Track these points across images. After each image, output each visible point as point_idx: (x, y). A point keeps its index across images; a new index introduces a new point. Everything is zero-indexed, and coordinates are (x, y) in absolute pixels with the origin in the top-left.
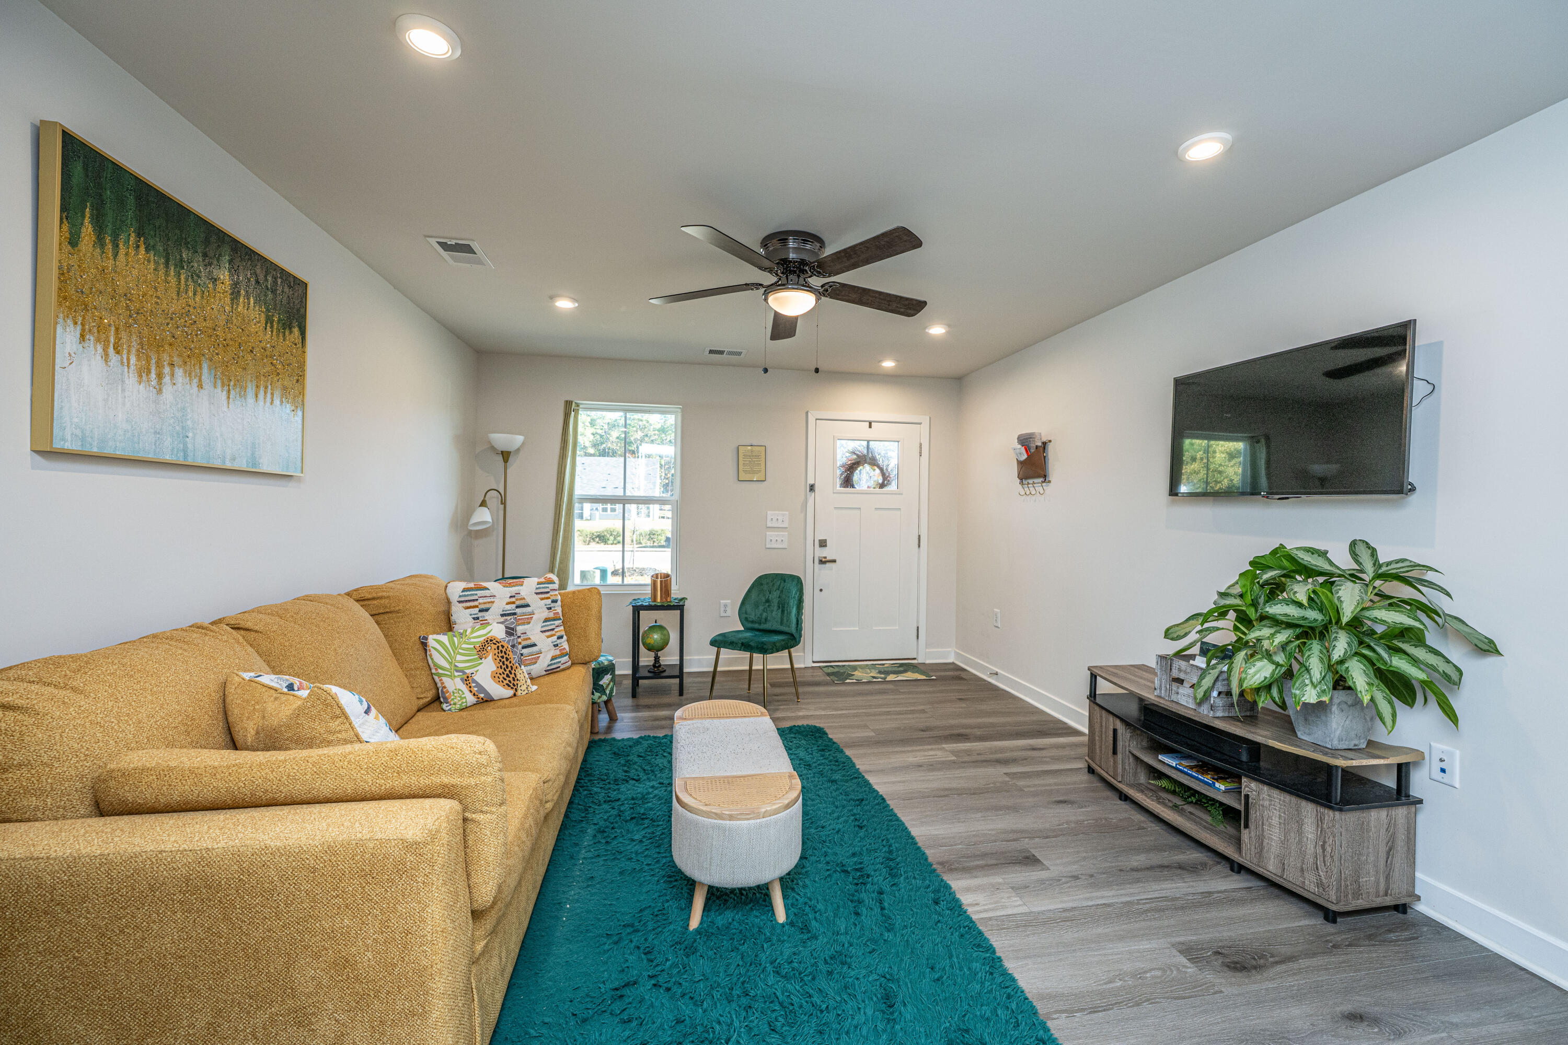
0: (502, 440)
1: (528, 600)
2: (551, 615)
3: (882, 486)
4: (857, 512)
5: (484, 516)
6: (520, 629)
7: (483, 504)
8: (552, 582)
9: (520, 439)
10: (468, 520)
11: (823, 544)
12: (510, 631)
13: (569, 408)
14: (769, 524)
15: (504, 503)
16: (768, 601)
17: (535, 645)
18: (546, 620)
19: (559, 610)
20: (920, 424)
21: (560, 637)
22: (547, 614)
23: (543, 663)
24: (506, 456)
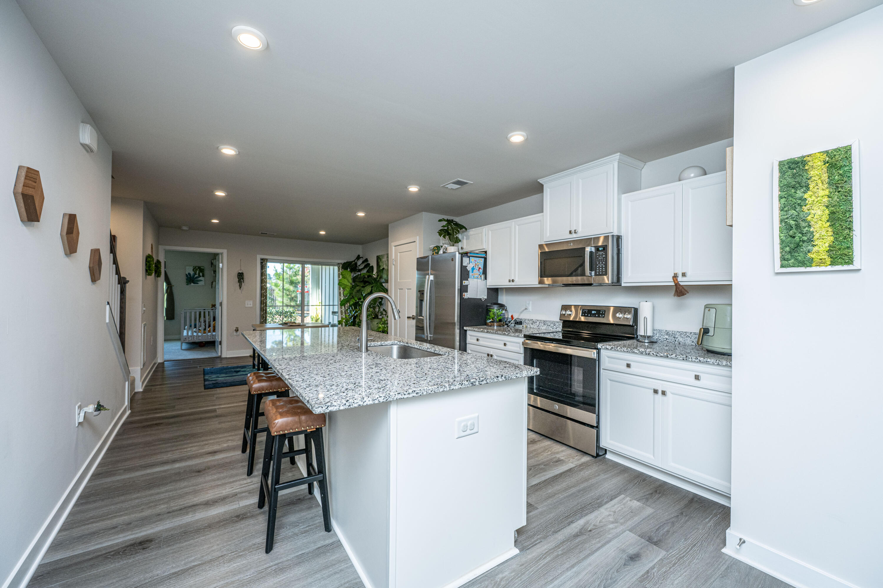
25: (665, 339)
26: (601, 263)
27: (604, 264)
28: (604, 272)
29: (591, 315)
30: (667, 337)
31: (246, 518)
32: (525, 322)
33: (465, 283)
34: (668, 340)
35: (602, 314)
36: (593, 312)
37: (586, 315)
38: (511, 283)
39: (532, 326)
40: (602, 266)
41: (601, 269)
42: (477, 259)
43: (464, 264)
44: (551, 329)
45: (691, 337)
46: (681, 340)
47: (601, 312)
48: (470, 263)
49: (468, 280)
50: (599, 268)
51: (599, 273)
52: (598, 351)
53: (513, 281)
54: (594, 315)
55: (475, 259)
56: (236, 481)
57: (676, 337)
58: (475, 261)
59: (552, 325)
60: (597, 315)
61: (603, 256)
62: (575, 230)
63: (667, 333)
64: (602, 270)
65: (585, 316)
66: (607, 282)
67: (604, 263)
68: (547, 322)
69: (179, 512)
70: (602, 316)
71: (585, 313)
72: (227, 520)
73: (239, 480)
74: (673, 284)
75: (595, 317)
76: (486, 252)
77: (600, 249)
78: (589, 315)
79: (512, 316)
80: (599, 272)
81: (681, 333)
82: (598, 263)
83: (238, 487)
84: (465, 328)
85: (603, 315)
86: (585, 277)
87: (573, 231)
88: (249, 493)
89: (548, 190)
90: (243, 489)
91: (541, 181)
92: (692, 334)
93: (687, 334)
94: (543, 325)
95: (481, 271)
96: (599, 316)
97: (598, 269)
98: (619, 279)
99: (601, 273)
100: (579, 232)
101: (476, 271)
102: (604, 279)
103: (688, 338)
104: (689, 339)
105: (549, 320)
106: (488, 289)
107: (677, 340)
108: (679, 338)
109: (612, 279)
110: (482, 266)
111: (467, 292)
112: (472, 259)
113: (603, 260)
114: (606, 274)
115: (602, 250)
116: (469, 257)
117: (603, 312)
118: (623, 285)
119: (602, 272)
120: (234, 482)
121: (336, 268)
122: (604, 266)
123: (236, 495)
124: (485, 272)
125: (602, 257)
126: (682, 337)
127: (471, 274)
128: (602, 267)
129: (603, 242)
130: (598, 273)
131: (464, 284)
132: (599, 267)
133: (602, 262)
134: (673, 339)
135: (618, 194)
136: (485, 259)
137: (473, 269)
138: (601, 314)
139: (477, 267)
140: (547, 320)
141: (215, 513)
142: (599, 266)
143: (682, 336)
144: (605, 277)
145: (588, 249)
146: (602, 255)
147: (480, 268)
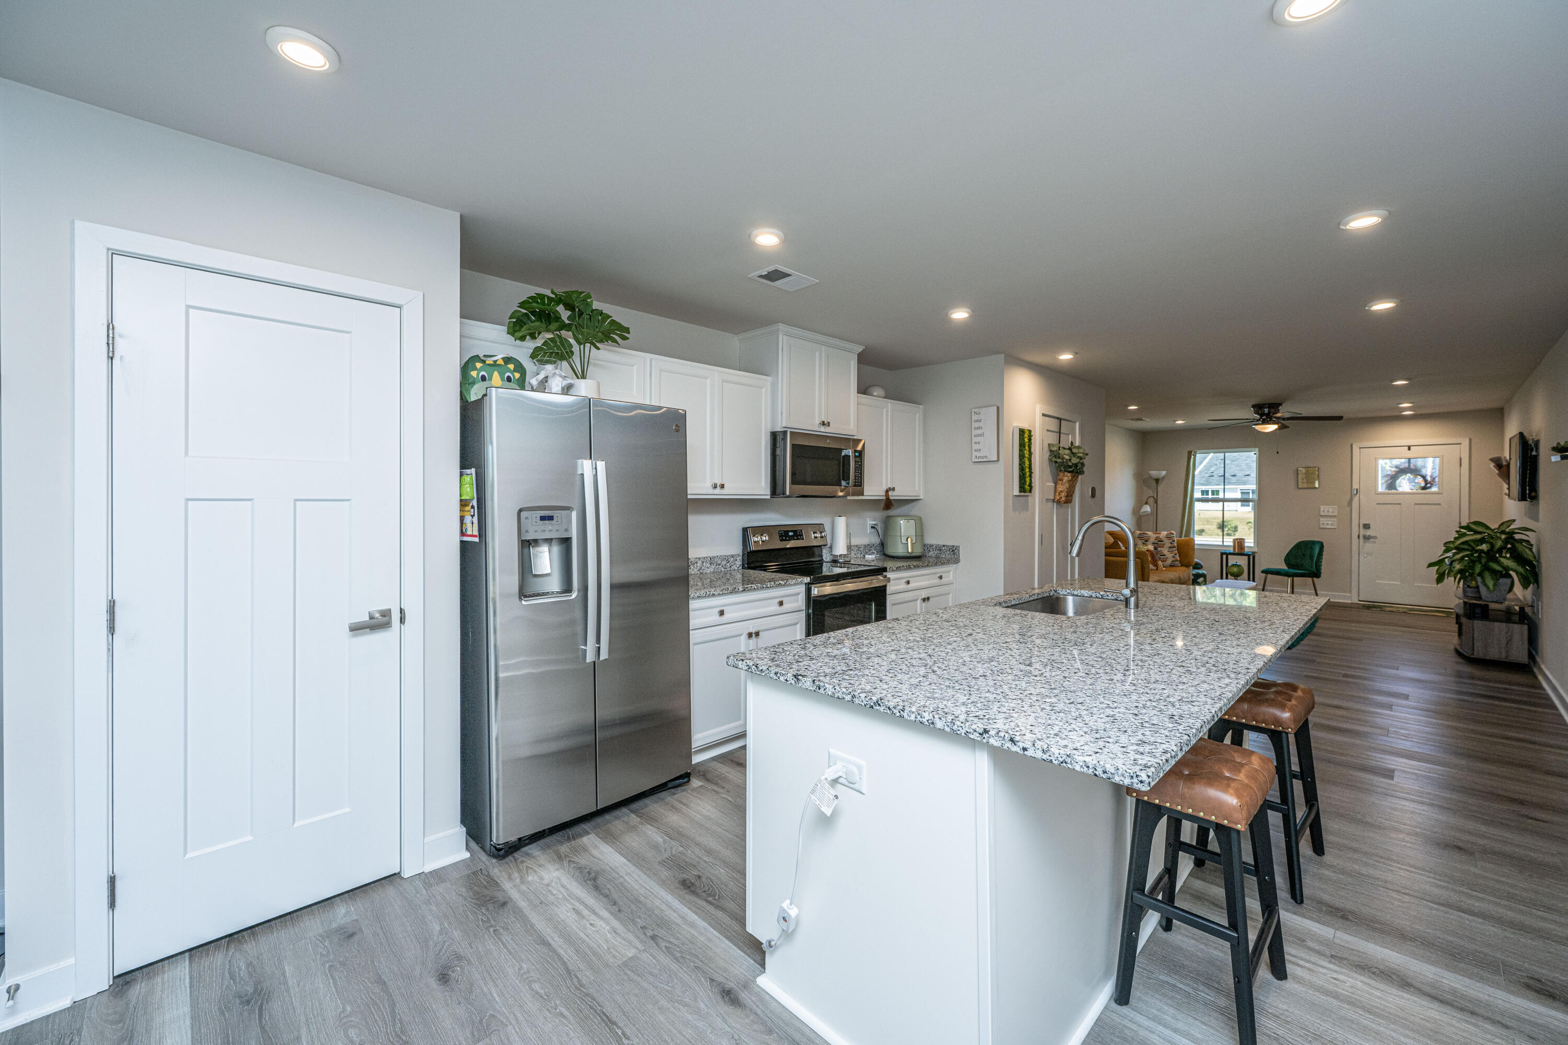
0: (1154, 473)
1: (1163, 539)
2: (1172, 546)
3: (1424, 488)
4: (1399, 506)
5: (1147, 509)
6: (1159, 549)
7: (1146, 503)
8: (1173, 534)
9: (1164, 473)
10: (1140, 510)
11: (1367, 526)
12: (1155, 548)
13: (1190, 453)
14: (1322, 514)
15: (1156, 502)
16: (1304, 555)
17: (1165, 555)
18: (1170, 547)
19: (1176, 545)
20: (1460, 444)
21: (1176, 554)
22: (1170, 545)
23: (1169, 562)
24: (1157, 481)
27: (860, 473)
31: (1332, 907)
36: (791, 534)
44: (723, 570)
47: (798, 533)
54: (792, 538)
56: (1319, 989)
61: (859, 463)
65: (783, 540)
68: (716, 560)
69: (1481, 1011)
70: (800, 537)
71: (782, 536)
72: (1368, 925)
73: (1311, 985)
75: (794, 540)
78: (787, 538)
83: (1321, 970)
88: (1304, 941)
90: (1315, 958)
94: (709, 565)
96: (798, 539)
105: (719, 555)
113: (859, 468)
120: (1328, 993)
123: (1332, 956)
140: (715, 555)
141: (1387, 951)
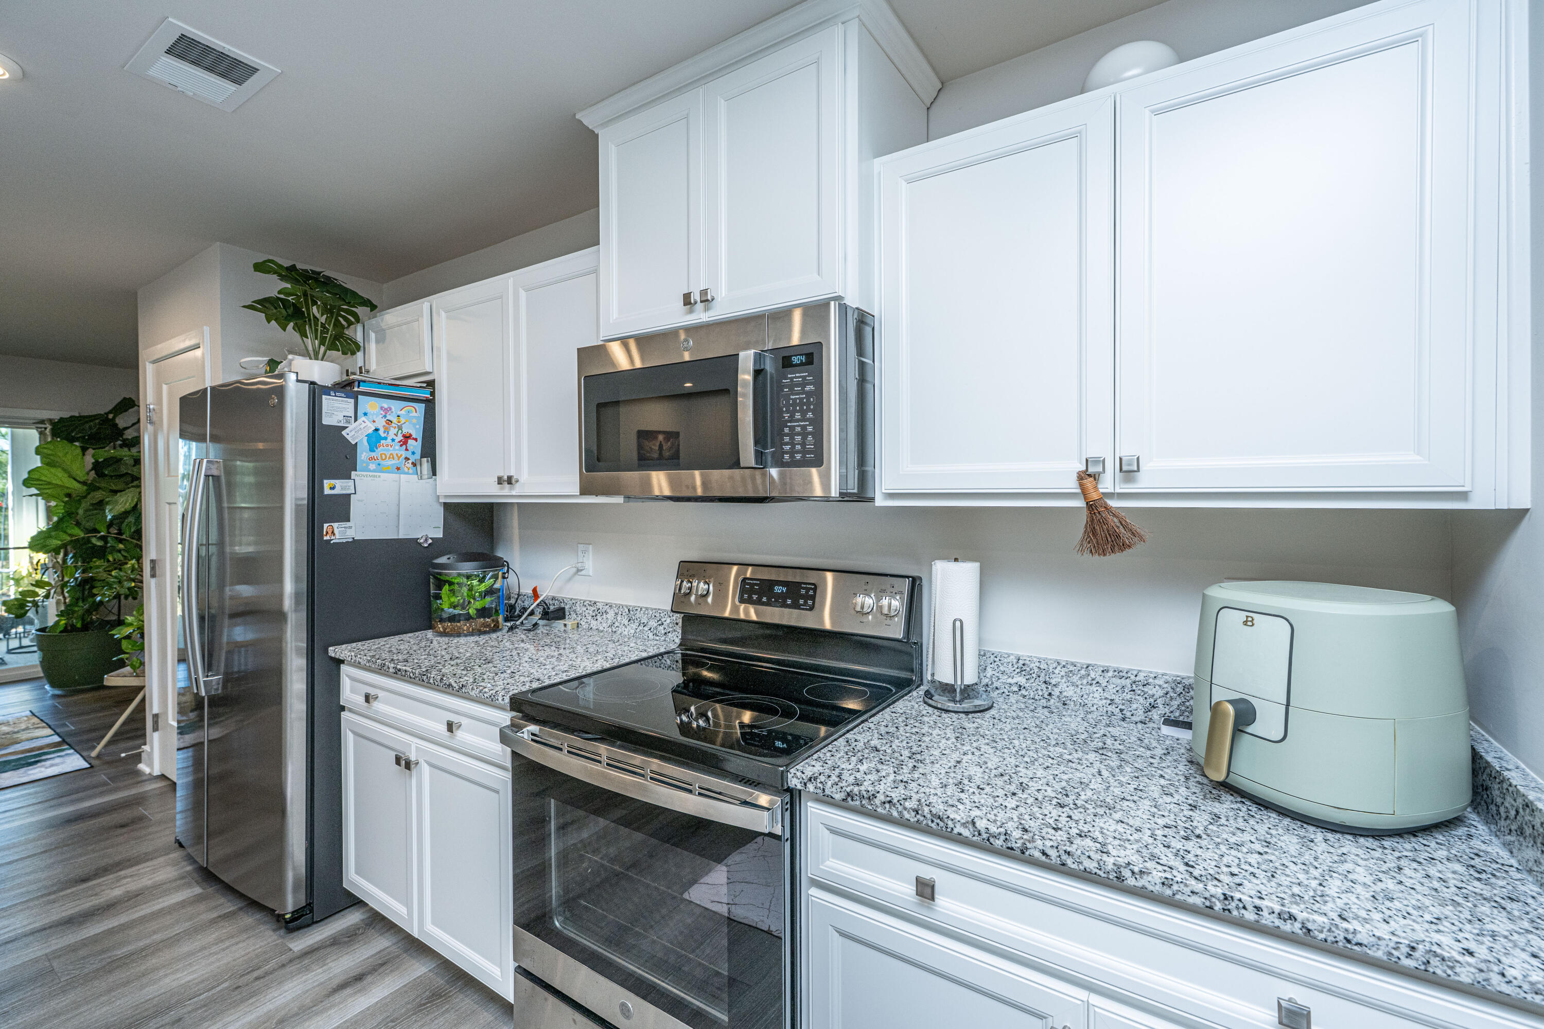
25: (1015, 689)
26: (798, 416)
27: (812, 422)
28: (810, 452)
29: (769, 599)
30: (1022, 680)
32: (575, 611)
33: (332, 487)
34: (1023, 692)
35: (806, 597)
36: (778, 589)
37: (755, 597)
38: (506, 490)
39: (594, 624)
40: (804, 427)
41: (798, 438)
42: (395, 405)
43: (327, 420)
44: (651, 636)
45: (1104, 684)
46: (1070, 692)
47: (803, 592)
48: (361, 419)
49: (350, 478)
50: (792, 439)
51: (792, 456)
52: (788, 799)
53: (510, 480)
54: (780, 601)
55: (386, 403)
57: (1053, 682)
58: (387, 410)
59: (653, 623)
60: (789, 602)
61: (808, 388)
62: (704, 292)
63: (1023, 669)
64: (803, 444)
65: (750, 601)
66: (818, 492)
67: (810, 415)
68: (639, 614)
70: (806, 602)
71: (751, 592)
74: (1080, 503)
75: (784, 605)
76: (431, 384)
77: (796, 360)
78: (764, 599)
79: (535, 590)
80: (792, 453)
81: (1070, 669)
82: (786, 416)
84: (333, 651)
85: (810, 602)
86: (737, 472)
87: (696, 297)
89: (613, 150)
91: (589, 119)
92: (1110, 674)
93: (1093, 675)
94: (626, 622)
95: (415, 446)
96: (795, 606)
97: (787, 439)
98: (864, 478)
99: (798, 456)
100: (718, 299)
101: (391, 449)
102: (809, 482)
103: (1094, 688)
104: (1096, 690)
106: (446, 506)
107: (1056, 692)
108: (1063, 686)
109: (844, 478)
110: (415, 428)
111: (347, 519)
112: (369, 405)
113: (808, 404)
114: (817, 459)
115: (802, 364)
116: (355, 395)
117: (808, 590)
118: (880, 502)
119: (804, 452)
121: (32, 436)
122: (810, 429)
124: (429, 450)
125: (803, 392)
126: (1074, 684)
127: (363, 455)
128: (804, 434)
129: (803, 332)
130: (787, 457)
131: (327, 491)
132: (792, 435)
133: (804, 414)
134: (1043, 690)
135: (861, 160)
136: (430, 404)
137: (375, 439)
138: (802, 597)
139: (393, 431)
142: (792, 428)
143: (1075, 679)
144: (814, 471)
145: (747, 359)
146: (803, 384)
147: (407, 437)
